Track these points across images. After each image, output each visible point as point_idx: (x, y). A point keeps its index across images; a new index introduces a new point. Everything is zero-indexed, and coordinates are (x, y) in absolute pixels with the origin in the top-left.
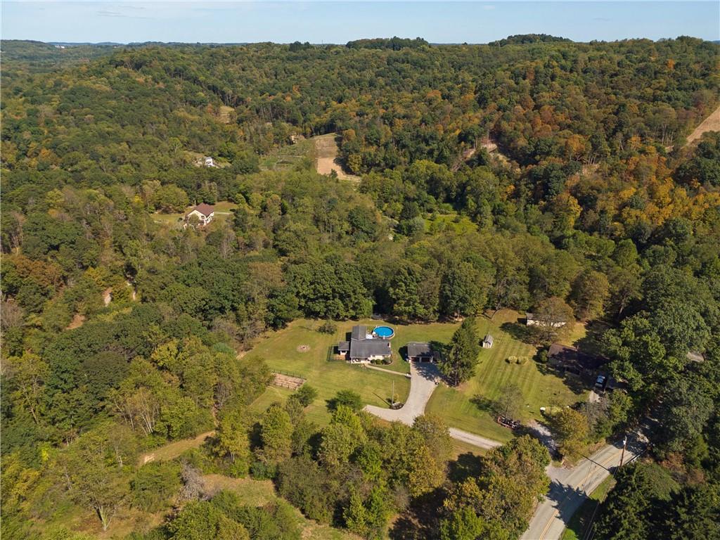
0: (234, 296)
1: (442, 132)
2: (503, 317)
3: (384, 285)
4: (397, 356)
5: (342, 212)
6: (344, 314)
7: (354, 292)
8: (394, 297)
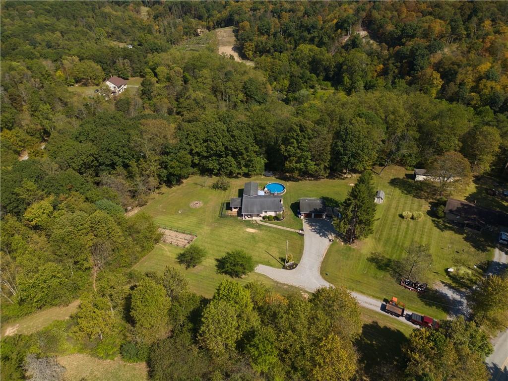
0: (124, 152)
1: (322, 22)
2: (391, 173)
3: (276, 143)
4: (289, 213)
5: (237, 83)
6: (237, 171)
7: (246, 149)
8: (286, 154)
